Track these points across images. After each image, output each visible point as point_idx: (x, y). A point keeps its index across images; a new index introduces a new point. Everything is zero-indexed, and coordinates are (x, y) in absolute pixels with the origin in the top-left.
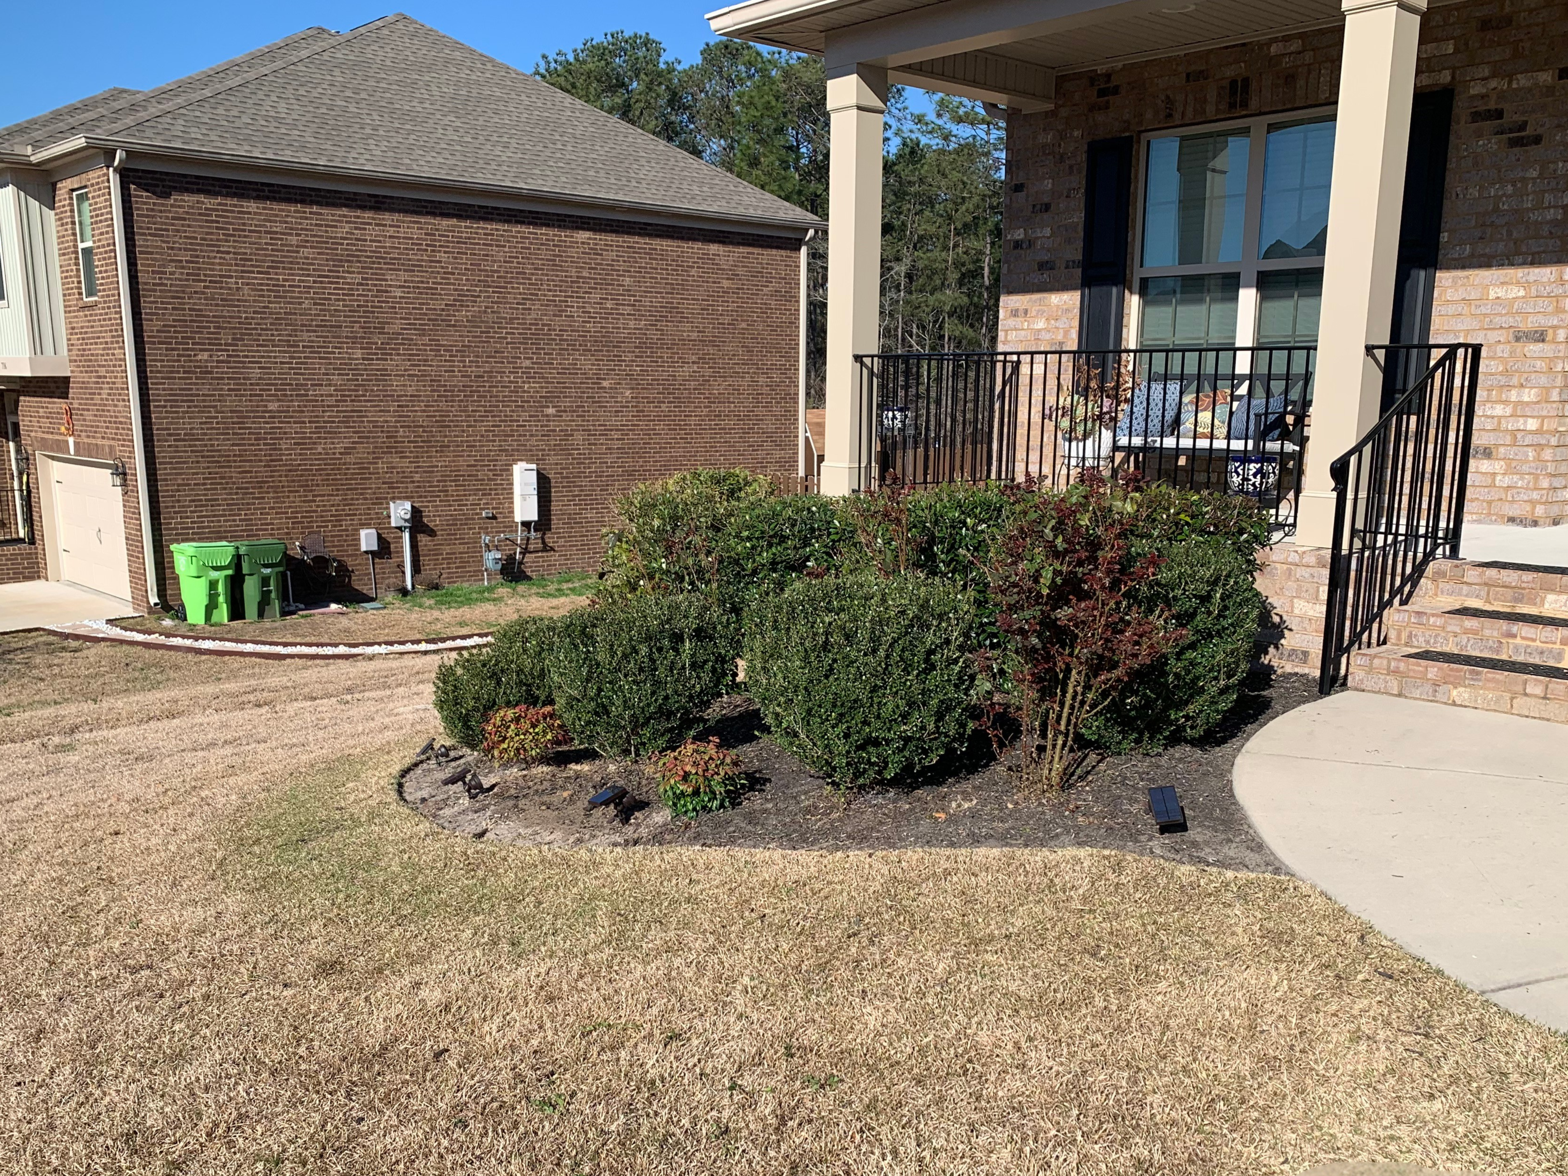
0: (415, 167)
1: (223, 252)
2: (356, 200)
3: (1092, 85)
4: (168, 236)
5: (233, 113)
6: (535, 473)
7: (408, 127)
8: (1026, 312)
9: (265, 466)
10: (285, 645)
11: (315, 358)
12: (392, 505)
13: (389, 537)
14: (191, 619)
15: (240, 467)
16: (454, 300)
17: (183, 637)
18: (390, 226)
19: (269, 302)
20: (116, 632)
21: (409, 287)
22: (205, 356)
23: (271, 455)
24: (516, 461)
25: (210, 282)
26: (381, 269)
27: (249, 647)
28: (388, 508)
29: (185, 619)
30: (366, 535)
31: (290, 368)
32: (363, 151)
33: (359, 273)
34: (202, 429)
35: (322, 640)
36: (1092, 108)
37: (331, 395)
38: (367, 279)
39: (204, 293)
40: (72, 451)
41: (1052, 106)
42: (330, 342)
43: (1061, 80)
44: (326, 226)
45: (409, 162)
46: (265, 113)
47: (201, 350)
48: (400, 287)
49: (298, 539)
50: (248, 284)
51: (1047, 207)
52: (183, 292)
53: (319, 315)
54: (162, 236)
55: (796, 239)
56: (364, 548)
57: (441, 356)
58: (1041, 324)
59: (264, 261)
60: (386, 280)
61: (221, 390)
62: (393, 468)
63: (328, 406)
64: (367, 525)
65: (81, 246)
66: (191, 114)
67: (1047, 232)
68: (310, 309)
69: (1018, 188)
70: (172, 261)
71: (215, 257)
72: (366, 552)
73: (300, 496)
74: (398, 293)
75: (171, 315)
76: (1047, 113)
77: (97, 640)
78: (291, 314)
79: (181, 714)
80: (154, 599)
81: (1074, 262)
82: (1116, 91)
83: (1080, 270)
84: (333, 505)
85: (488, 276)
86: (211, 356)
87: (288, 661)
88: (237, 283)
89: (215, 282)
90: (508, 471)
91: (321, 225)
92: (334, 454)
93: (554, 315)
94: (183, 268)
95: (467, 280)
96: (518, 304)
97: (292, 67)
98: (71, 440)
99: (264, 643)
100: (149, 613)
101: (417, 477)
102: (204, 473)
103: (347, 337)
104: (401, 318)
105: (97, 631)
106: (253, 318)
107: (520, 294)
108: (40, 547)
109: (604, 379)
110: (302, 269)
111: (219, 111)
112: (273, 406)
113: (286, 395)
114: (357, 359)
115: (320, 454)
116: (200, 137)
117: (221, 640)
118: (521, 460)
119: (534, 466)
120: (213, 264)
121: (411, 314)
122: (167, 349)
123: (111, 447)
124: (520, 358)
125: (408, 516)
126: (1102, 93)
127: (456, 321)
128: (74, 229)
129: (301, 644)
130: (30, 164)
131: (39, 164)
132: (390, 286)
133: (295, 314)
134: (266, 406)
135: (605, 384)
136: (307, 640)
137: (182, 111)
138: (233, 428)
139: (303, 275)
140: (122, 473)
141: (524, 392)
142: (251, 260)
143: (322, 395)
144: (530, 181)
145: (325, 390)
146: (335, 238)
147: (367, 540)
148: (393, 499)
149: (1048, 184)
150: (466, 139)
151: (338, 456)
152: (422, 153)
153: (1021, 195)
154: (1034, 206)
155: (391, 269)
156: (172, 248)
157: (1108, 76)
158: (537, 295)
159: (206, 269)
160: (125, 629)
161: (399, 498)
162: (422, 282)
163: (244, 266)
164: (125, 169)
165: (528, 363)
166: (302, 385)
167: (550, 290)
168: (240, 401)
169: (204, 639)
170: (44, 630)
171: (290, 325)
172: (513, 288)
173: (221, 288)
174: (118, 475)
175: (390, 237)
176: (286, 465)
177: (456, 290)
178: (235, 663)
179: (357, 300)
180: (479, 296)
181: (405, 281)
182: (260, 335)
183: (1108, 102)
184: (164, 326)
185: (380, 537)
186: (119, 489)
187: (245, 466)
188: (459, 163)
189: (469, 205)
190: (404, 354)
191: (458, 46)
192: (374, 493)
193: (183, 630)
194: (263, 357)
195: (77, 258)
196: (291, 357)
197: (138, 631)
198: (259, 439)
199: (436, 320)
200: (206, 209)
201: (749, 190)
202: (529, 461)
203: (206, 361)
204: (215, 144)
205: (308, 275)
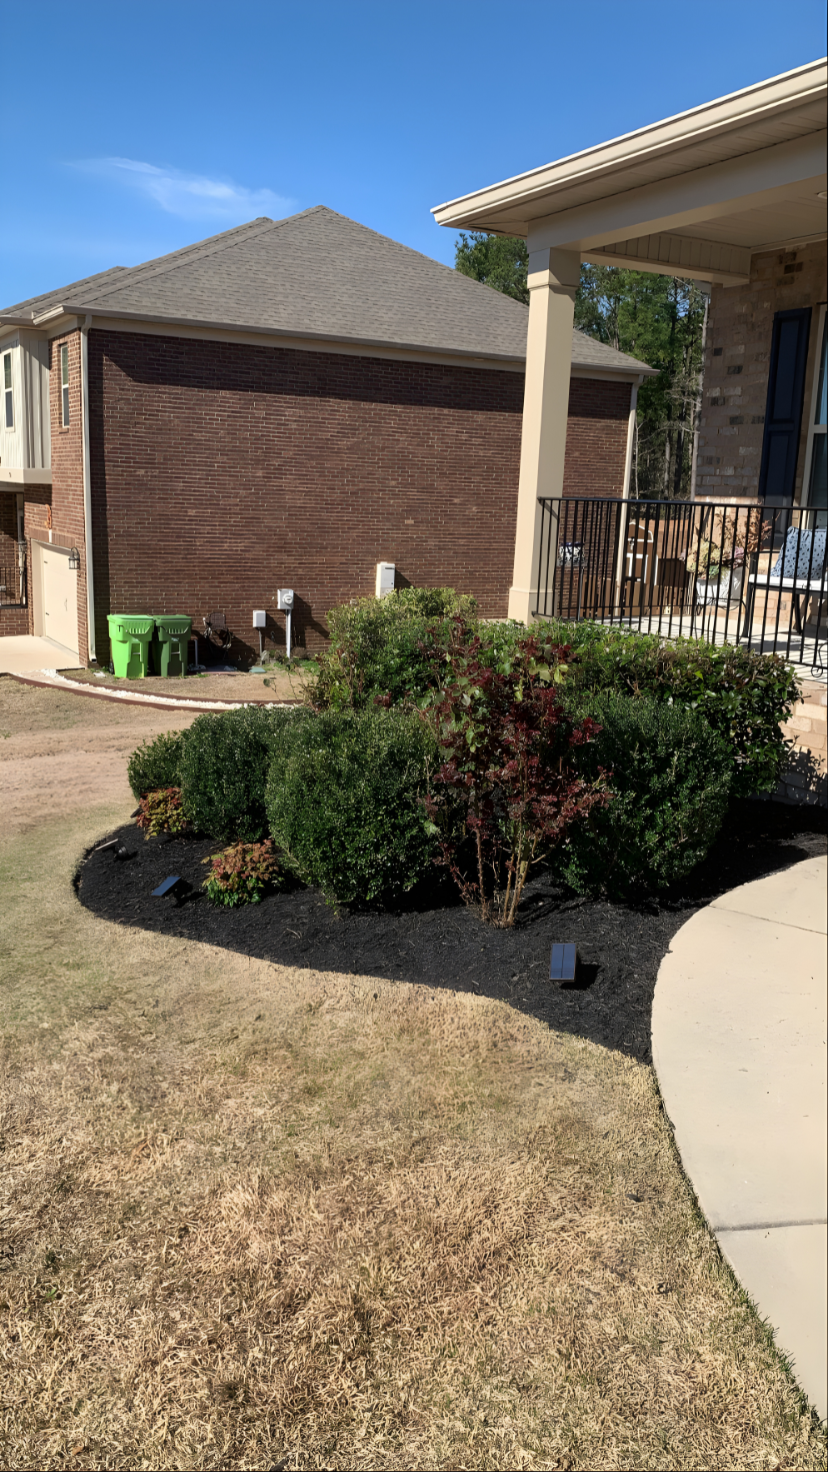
0: (313, 326)
1: (160, 393)
2: (265, 353)
3: (781, 262)
4: (120, 380)
5: (177, 286)
6: (393, 572)
7: (312, 295)
8: (718, 460)
9: (183, 558)
10: (179, 698)
11: (226, 476)
12: (279, 592)
13: (275, 616)
14: (117, 674)
15: (163, 558)
16: (338, 432)
17: (107, 687)
18: (291, 373)
19: (193, 431)
20: (61, 681)
21: (303, 421)
22: (141, 472)
23: (188, 549)
24: (379, 561)
25: (150, 415)
26: (282, 407)
27: (153, 699)
28: (276, 595)
29: (113, 673)
30: (258, 615)
31: (206, 483)
32: (273, 314)
33: (264, 409)
34: (137, 528)
35: (208, 696)
36: (781, 283)
37: (237, 505)
38: (270, 414)
39: (144, 424)
40: (50, 540)
41: (746, 281)
42: (238, 464)
43: (755, 258)
44: (241, 372)
45: (308, 322)
46: (201, 285)
47: (140, 468)
48: (295, 421)
49: (205, 615)
50: (178, 417)
51: (739, 370)
52: (129, 423)
53: (231, 442)
54: (116, 380)
55: (628, 384)
56: (255, 625)
57: (325, 476)
58: (730, 472)
59: (191, 400)
60: (285, 416)
61: (154, 498)
62: (282, 563)
63: (234, 514)
64: (260, 608)
65: (64, 387)
66: (146, 287)
67: (738, 391)
68: (224, 438)
69: (717, 352)
70: (122, 399)
71: (154, 397)
72: (257, 628)
73: (208, 582)
74: (294, 426)
75: (119, 439)
76: (743, 287)
77: (43, 685)
78: (209, 441)
79: (60, 752)
80: (92, 656)
81: (759, 417)
82: (799, 267)
83: (763, 425)
84: (234, 591)
85: (366, 413)
86: (147, 472)
87: (176, 712)
88: (170, 417)
89: (153, 415)
90: (372, 568)
91: (236, 372)
92: (237, 550)
93: (418, 445)
94: (130, 404)
95: (349, 416)
96: (389, 435)
97: (229, 249)
98: (50, 532)
99: (163, 696)
100: (89, 667)
101: (300, 572)
102: (136, 562)
103: (251, 460)
104: (294, 446)
105: (49, 678)
106: (180, 444)
107: (391, 427)
108: (30, 611)
109: (456, 497)
110: (220, 406)
111: (167, 285)
112: (192, 512)
113: (202, 504)
114: (259, 477)
115: (226, 550)
116: (149, 304)
117: (133, 691)
118: (383, 560)
119: (393, 565)
120: (153, 401)
121: (303, 443)
122: (114, 466)
123: (72, 539)
124: (388, 479)
125: (290, 602)
126: (788, 269)
127: (338, 449)
128: (59, 374)
129: (190, 699)
130: (34, 326)
131: (39, 325)
132: (288, 420)
133: (213, 441)
134: (186, 512)
135: (456, 501)
136: (197, 695)
137: (139, 285)
138: (160, 528)
139: (221, 411)
140: (76, 558)
141: (390, 506)
142: (181, 399)
143: (229, 505)
144: (405, 337)
145: (232, 501)
146: (247, 382)
147: (258, 618)
148: (280, 587)
149: (741, 349)
150: (357, 304)
151: (239, 552)
152: (320, 315)
153: (719, 359)
154: (729, 368)
155: (289, 407)
156: (123, 390)
157: (794, 254)
158: (405, 429)
159: (147, 405)
160: (68, 678)
161: (285, 587)
162: (314, 418)
163: (175, 403)
164: (93, 330)
165: (393, 483)
166: (215, 496)
167: (415, 425)
168: (167, 507)
169: (121, 689)
170: (10, 675)
171: (209, 449)
172: (385, 423)
173: (157, 420)
174: (74, 560)
175: (290, 381)
176: (199, 558)
177: (339, 424)
178: (134, 710)
179: (261, 431)
180: (358, 429)
181: (300, 417)
182: (185, 456)
183: (792, 278)
184: (114, 448)
185: (267, 616)
186: (75, 571)
187: (167, 558)
188: (349, 323)
189: (355, 357)
190: (296, 475)
191: (363, 229)
192: (266, 583)
193: (109, 682)
194: (186, 474)
195: (60, 396)
196: (207, 475)
197: (76, 680)
198: (180, 537)
199: (323, 448)
200: (150, 359)
201: (590, 343)
202: (389, 561)
203: (143, 476)
204: (160, 310)
205: (225, 411)
